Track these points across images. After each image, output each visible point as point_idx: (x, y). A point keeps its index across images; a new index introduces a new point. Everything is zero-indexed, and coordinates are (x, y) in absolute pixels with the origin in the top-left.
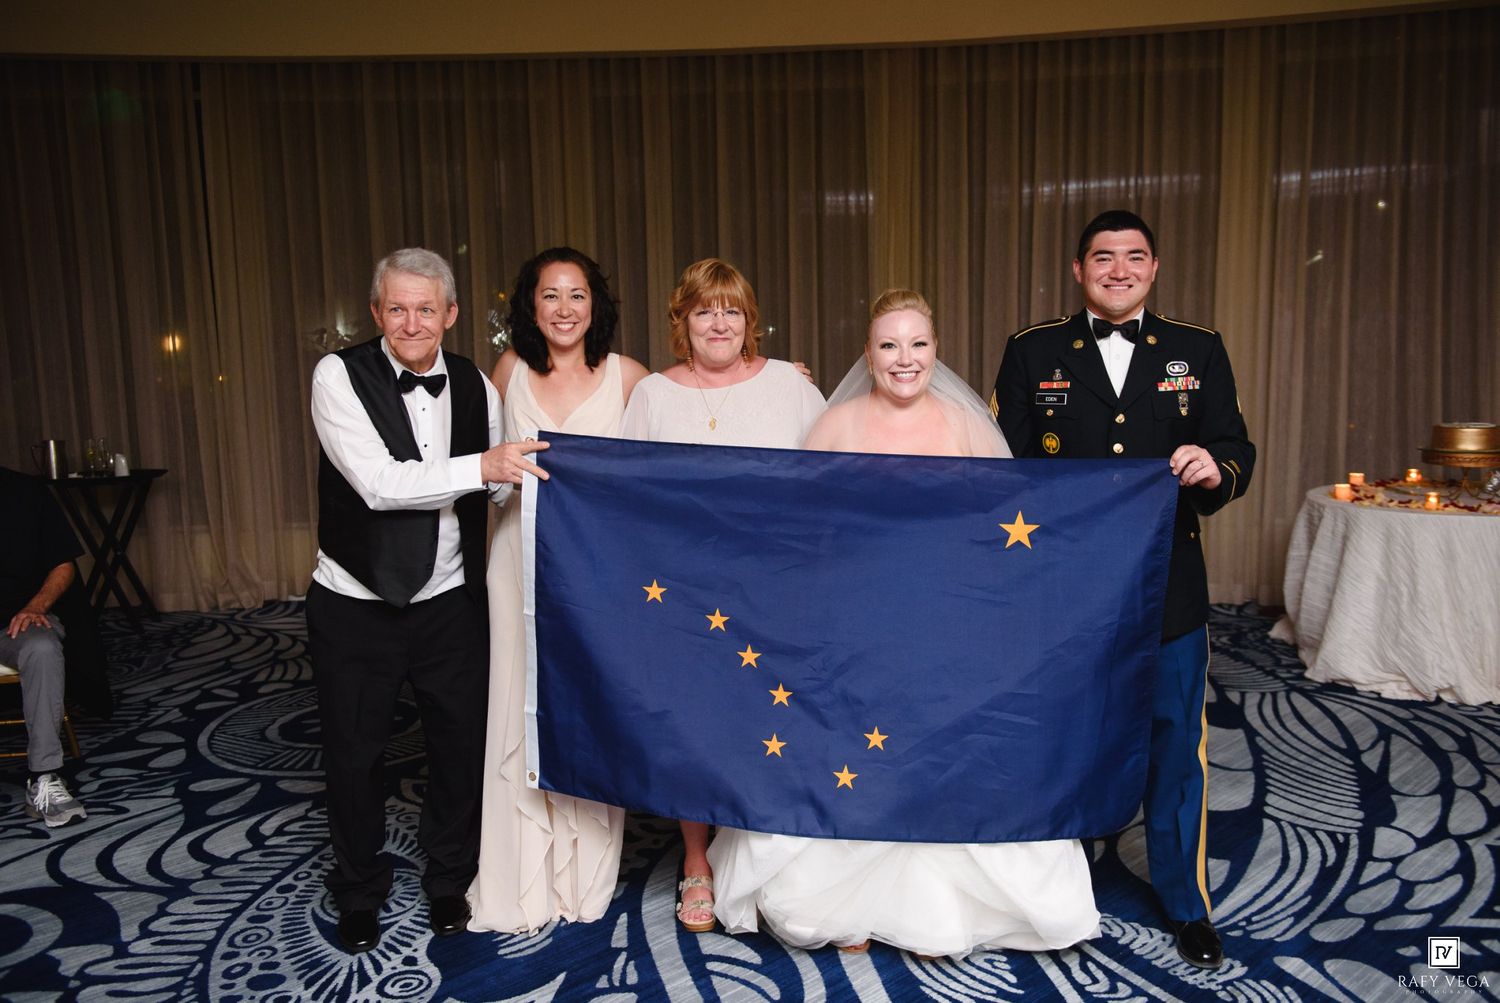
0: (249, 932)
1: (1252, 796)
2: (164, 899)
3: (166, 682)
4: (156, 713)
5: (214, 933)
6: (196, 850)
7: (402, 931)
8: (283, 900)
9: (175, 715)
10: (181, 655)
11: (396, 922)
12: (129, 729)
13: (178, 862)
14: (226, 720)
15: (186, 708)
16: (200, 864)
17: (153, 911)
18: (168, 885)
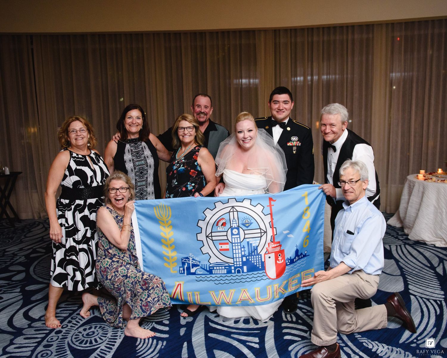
0: (43, 352)
1: (404, 286)
2: (12, 337)
3: (20, 246)
4: (16, 258)
5: (30, 353)
6: (26, 316)
7: (102, 351)
8: (57, 337)
9: (23, 259)
10: (27, 236)
11: (99, 347)
12: (6, 265)
13: (20, 321)
14: (40, 261)
15: (27, 256)
16: (27, 321)
17: (8, 342)
18: (15, 331)
